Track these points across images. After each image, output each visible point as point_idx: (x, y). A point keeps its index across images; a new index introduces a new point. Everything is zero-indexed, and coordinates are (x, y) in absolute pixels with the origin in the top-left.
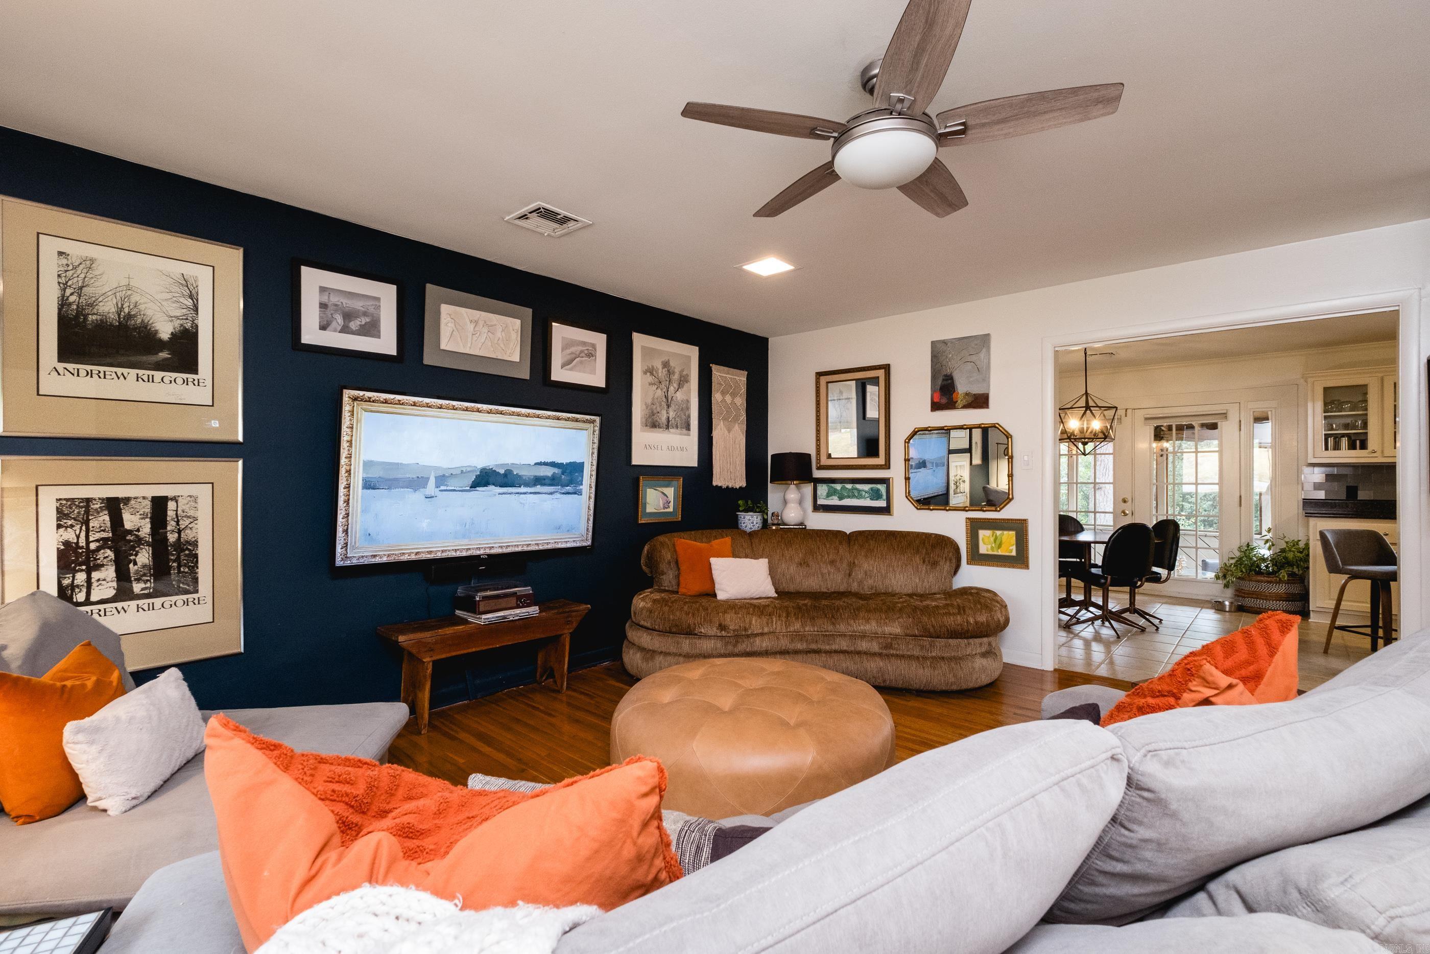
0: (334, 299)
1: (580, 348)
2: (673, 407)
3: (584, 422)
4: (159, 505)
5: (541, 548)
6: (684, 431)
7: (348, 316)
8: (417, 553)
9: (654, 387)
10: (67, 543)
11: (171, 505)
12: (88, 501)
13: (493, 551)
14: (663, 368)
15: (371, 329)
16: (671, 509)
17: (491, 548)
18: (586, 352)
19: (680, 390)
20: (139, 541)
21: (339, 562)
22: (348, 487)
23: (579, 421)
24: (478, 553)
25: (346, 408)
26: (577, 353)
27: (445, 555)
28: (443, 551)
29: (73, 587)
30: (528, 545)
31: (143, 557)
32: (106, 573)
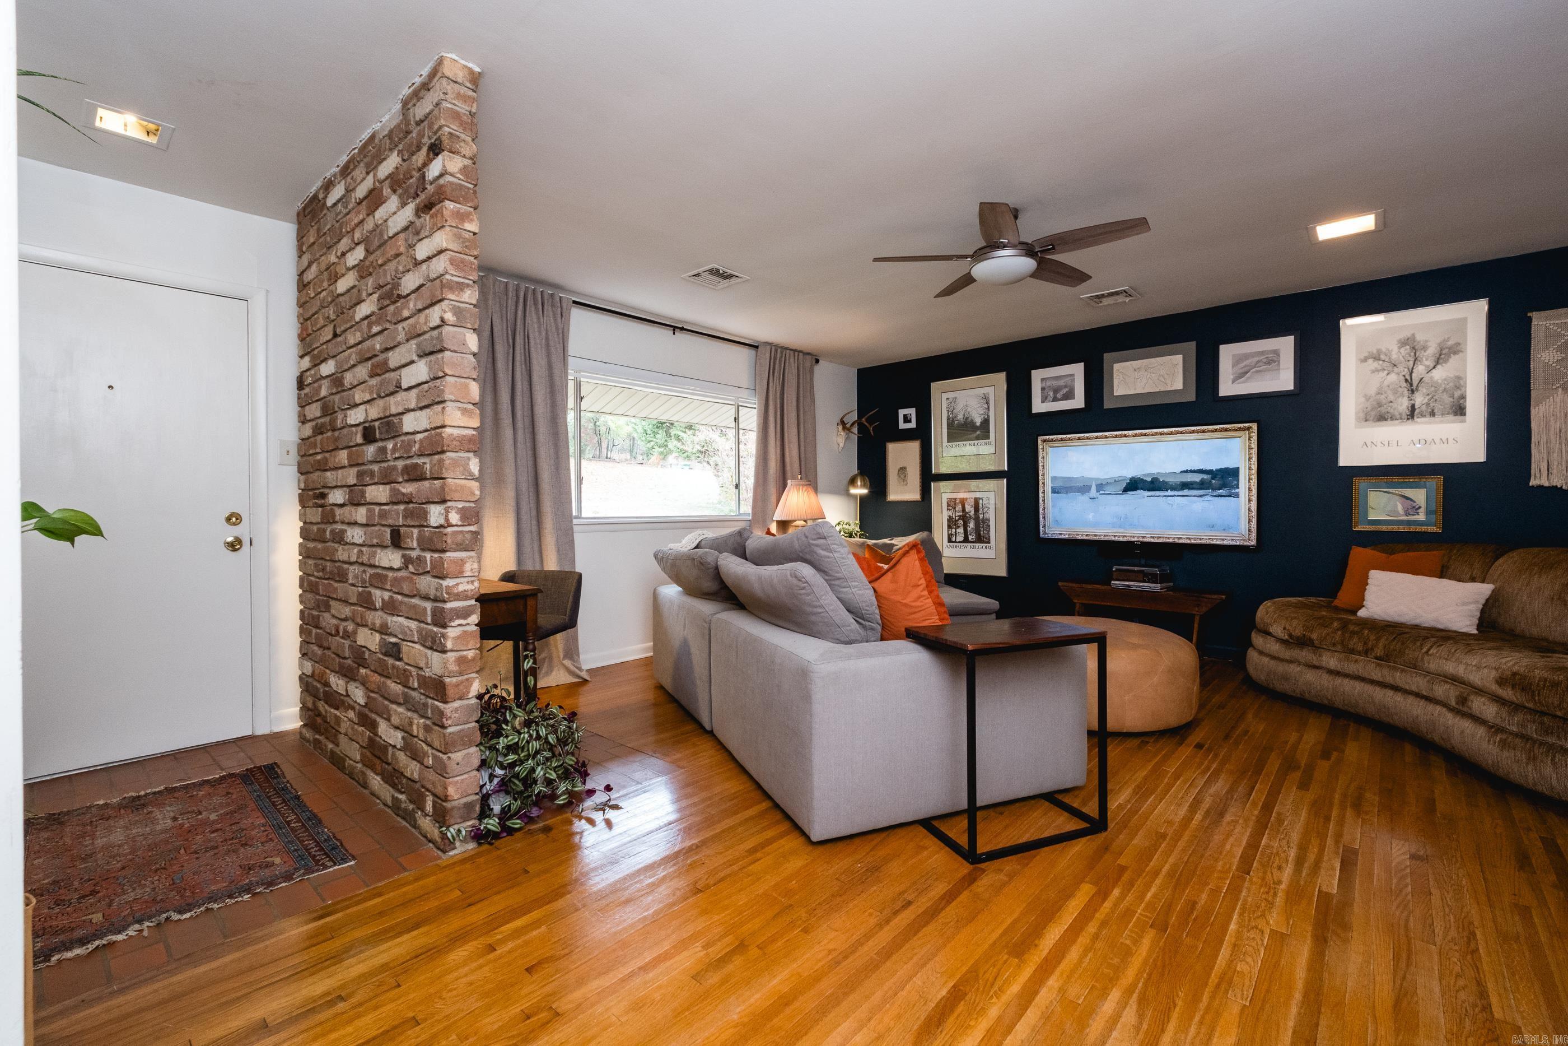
0: (1049, 383)
1: (1256, 359)
2: (1423, 390)
3: (1236, 430)
4: (977, 501)
5: (1193, 542)
6: (1451, 417)
7: (1056, 391)
8: (1087, 535)
9: (1384, 374)
10: (950, 516)
11: (981, 502)
12: (955, 499)
13: (1145, 540)
14: (1400, 348)
15: (1069, 395)
16: (1421, 517)
17: (1144, 537)
18: (1265, 360)
19: (1439, 367)
20: (970, 517)
21: (1042, 536)
22: (1044, 492)
24: (1133, 539)
25: (1040, 447)
26: (1253, 364)
27: (1106, 538)
28: (1105, 536)
29: (951, 534)
31: (972, 525)
32: (961, 530)
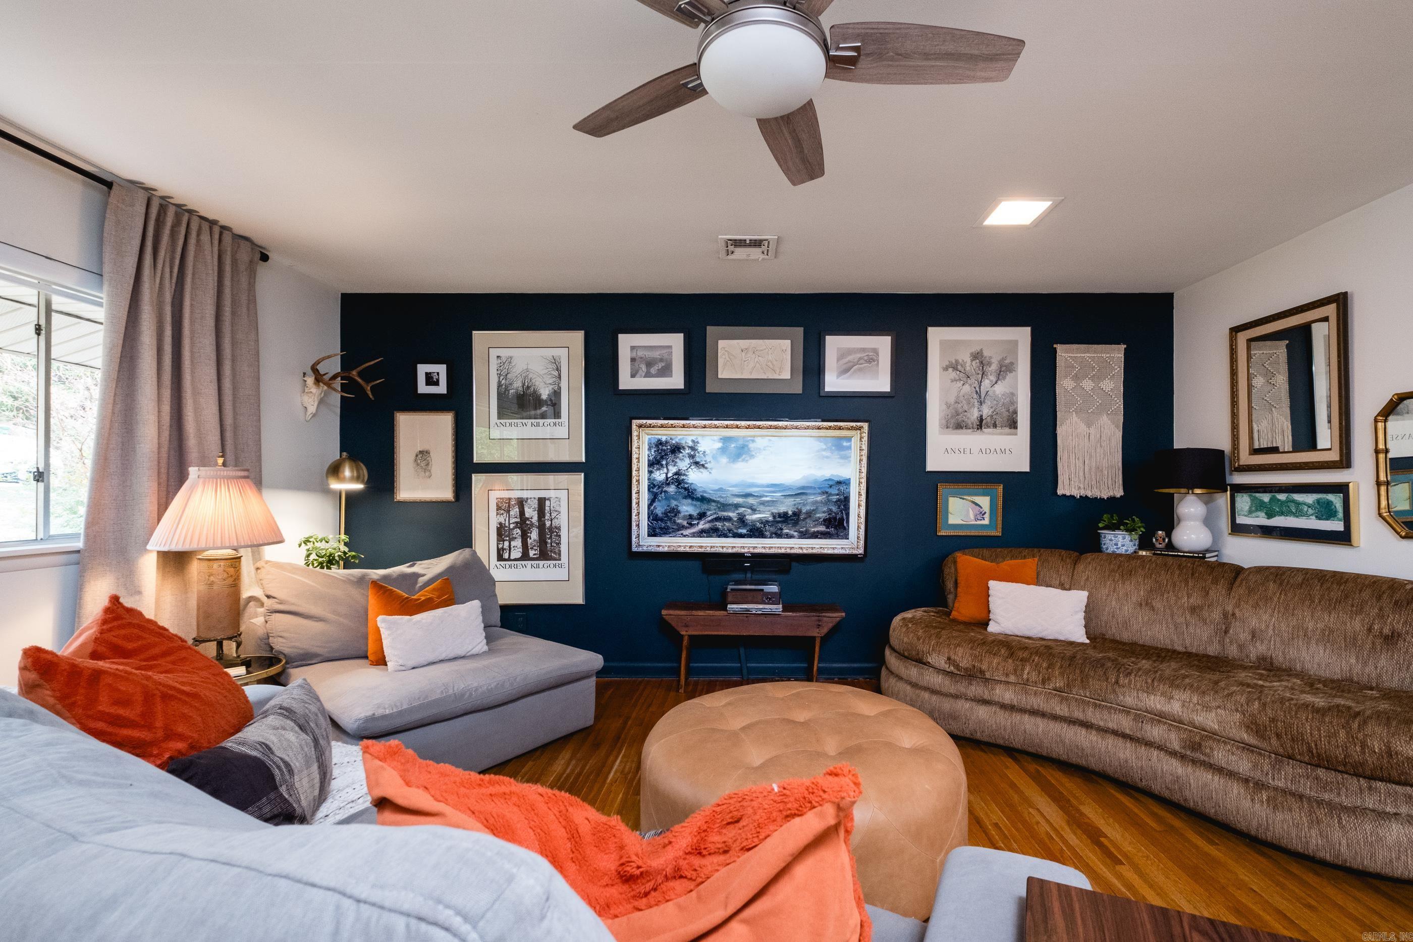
0: (640, 353)
1: (859, 355)
2: (988, 402)
3: (849, 429)
4: (542, 502)
5: (805, 551)
6: (1007, 430)
7: (650, 364)
8: (691, 547)
9: (960, 384)
10: (500, 524)
11: (547, 503)
12: (510, 499)
13: (756, 551)
14: (972, 361)
15: (666, 371)
16: (986, 522)
17: (754, 548)
18: (866, 358)
19: (999, 382)
20: (532, 525)
21: (634, 549)
22: (638, 492)
23: (843, 429)
24: (743, 551)
25: (635, 434)
26: (856, 360)
27: (713, 550)
28: (711, 547)
29: (503, 549)
30: (791, 548)
31: (534, 535)
32: (518, 543)
